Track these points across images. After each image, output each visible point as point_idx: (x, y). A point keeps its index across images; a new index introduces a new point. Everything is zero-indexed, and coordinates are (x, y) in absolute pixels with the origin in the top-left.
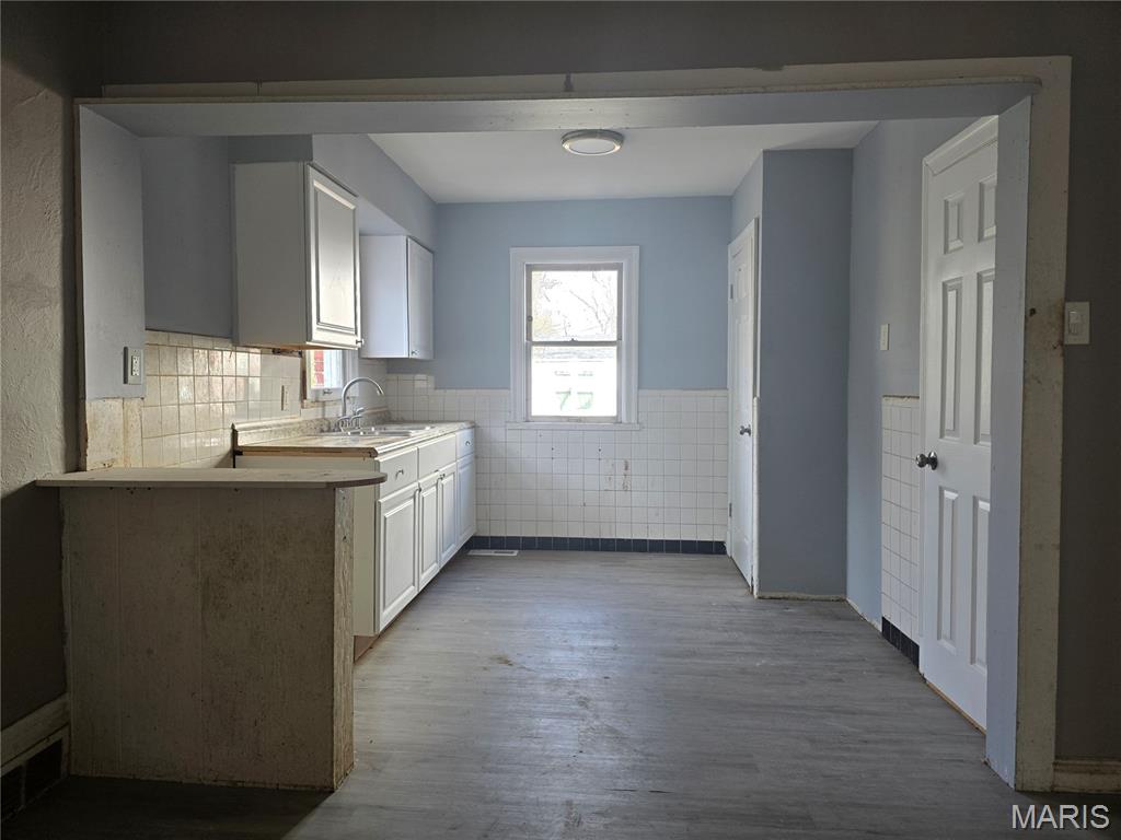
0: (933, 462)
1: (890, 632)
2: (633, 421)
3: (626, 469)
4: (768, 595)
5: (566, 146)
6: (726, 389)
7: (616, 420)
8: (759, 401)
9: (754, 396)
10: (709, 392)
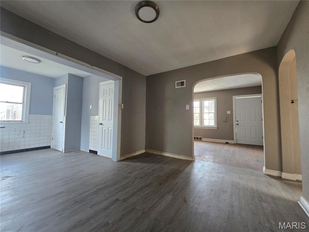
0: (101, 124)
1: (91, 151)
2: (27, 121)
3: (24, 132)
4: (66, 152)
5: (23, 58)
6: (52, 115)
7: (21, 121)
8: (66, 117)
9: (64, 116)
10: (48, 116)
